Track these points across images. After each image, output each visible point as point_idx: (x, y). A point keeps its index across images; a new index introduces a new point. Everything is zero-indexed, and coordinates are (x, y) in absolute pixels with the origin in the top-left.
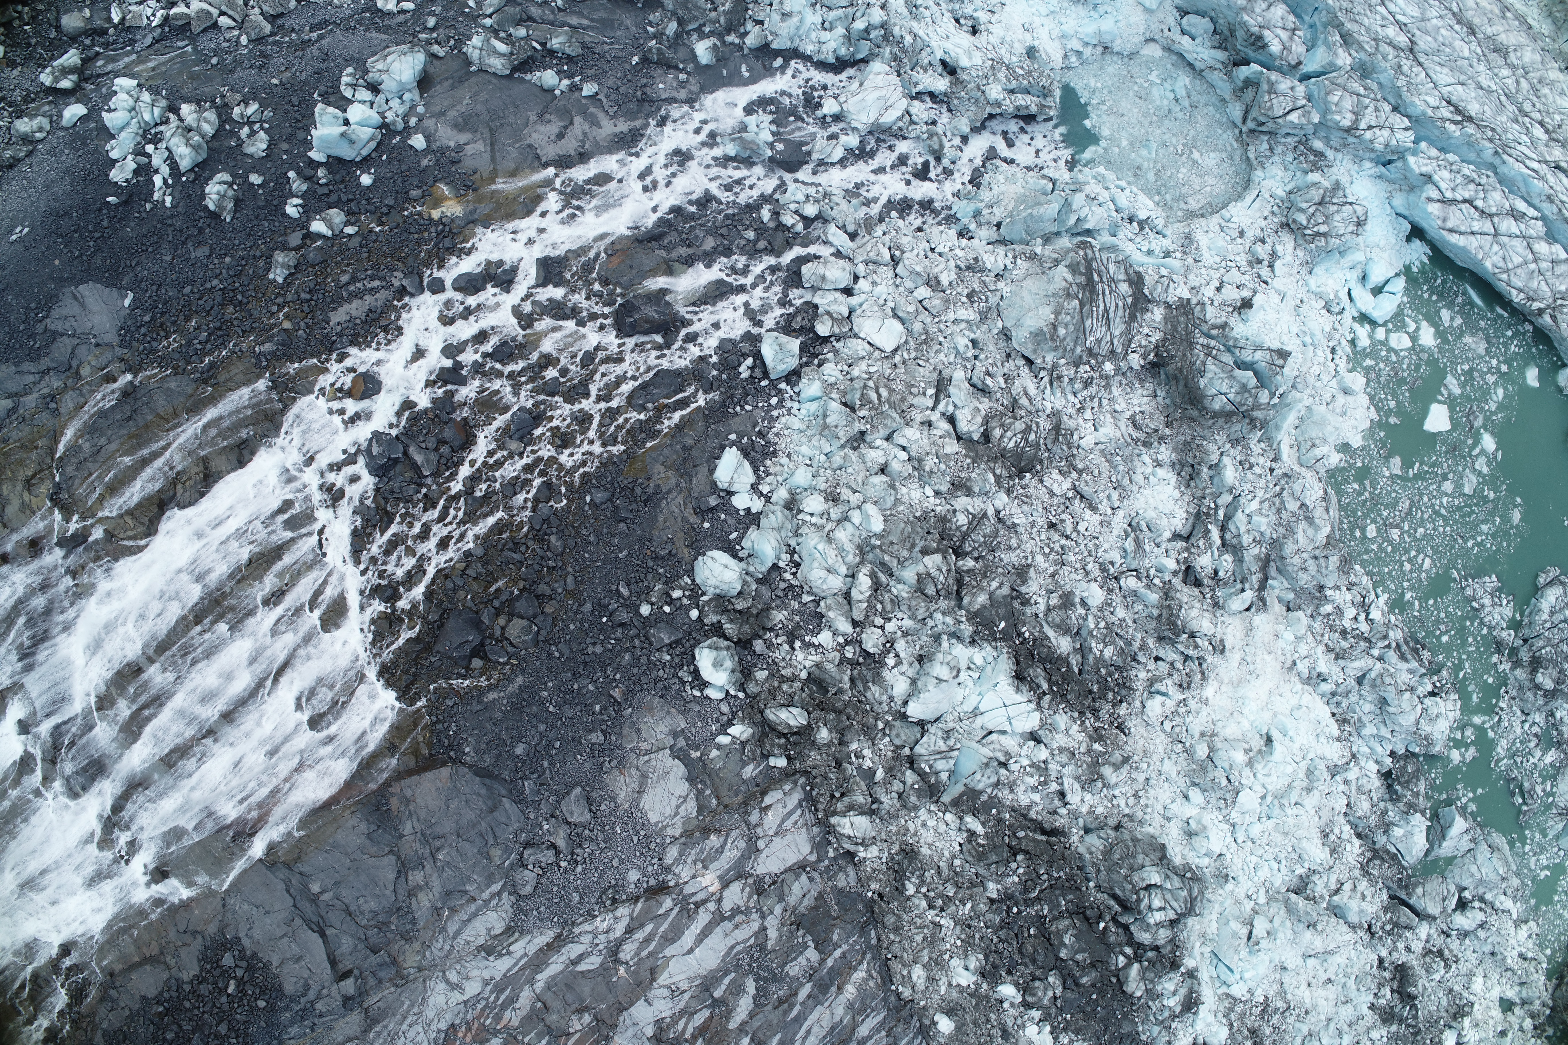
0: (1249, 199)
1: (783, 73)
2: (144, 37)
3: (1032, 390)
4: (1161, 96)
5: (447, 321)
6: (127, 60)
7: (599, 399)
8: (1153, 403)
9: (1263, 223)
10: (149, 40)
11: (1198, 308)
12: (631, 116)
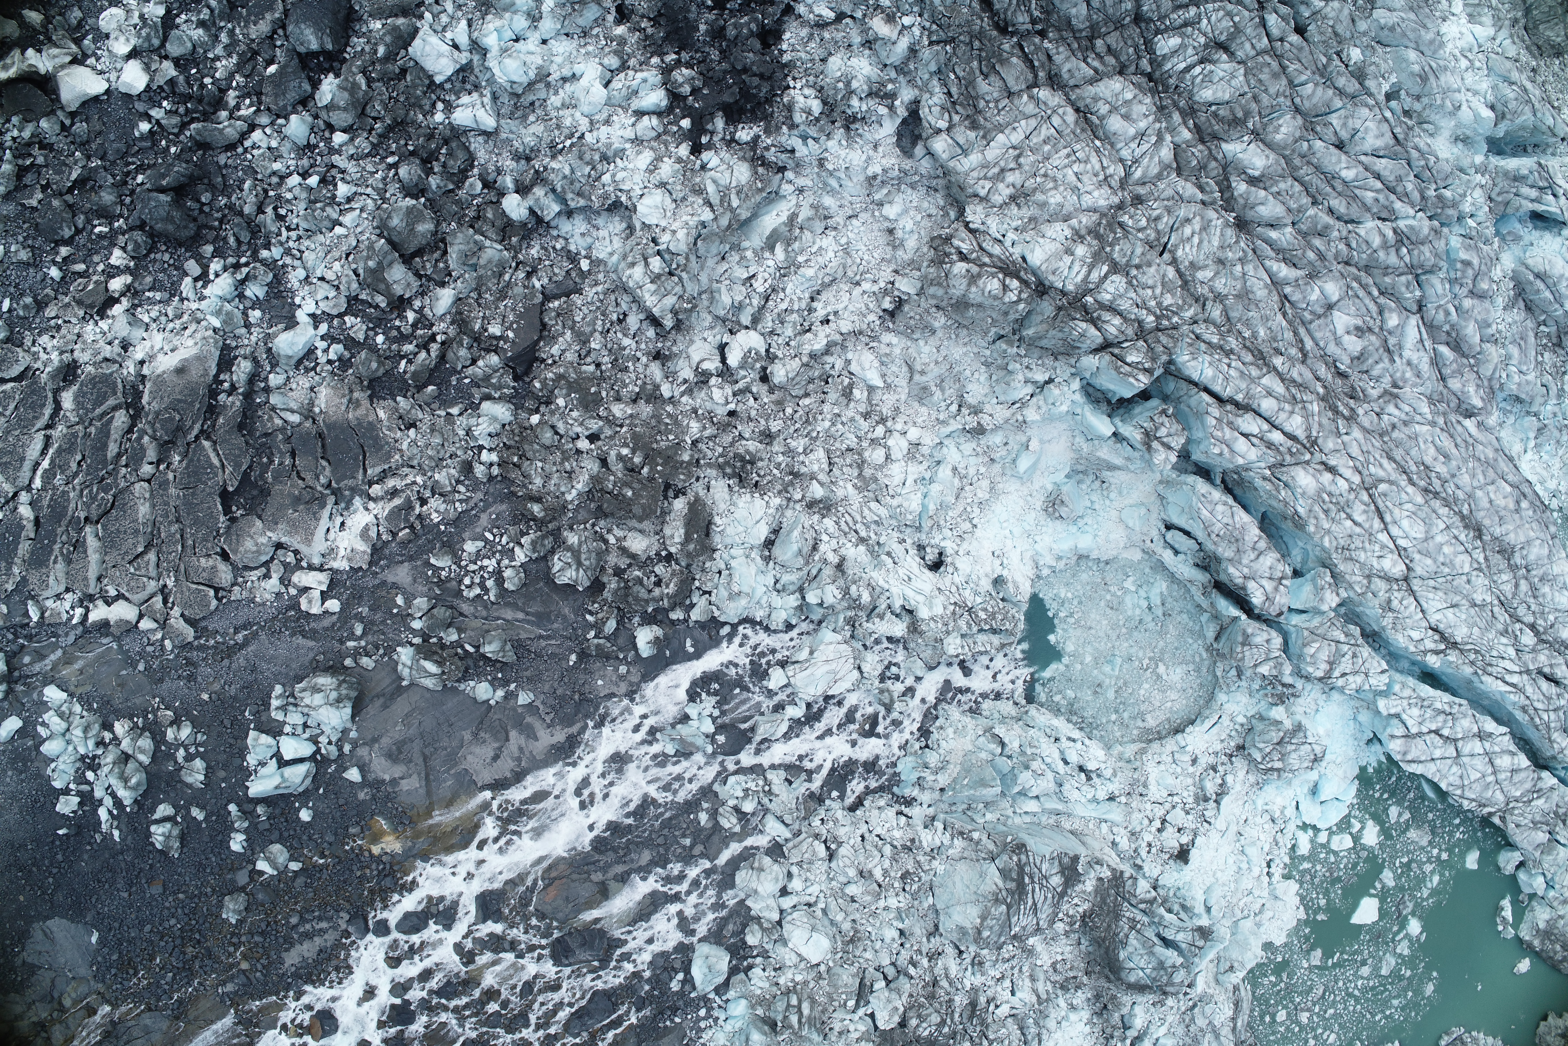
0: (1208, 724)
1: (730, 641)
2: (67, 635)
3: (954, 970)
4: (1134, 606)
5: (394, 962)
6: (53, 657)
7: (538, 1027)
8: (1076, 952)
9: (1218, 747)
10: (71, 638)
11: (1130, 882)
12: (568, 721)
